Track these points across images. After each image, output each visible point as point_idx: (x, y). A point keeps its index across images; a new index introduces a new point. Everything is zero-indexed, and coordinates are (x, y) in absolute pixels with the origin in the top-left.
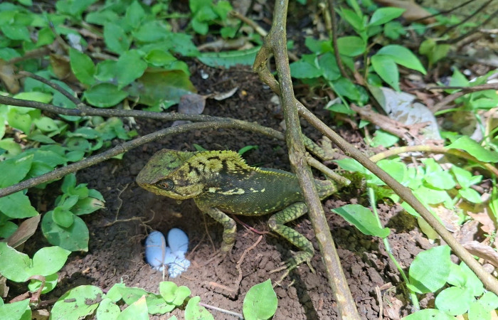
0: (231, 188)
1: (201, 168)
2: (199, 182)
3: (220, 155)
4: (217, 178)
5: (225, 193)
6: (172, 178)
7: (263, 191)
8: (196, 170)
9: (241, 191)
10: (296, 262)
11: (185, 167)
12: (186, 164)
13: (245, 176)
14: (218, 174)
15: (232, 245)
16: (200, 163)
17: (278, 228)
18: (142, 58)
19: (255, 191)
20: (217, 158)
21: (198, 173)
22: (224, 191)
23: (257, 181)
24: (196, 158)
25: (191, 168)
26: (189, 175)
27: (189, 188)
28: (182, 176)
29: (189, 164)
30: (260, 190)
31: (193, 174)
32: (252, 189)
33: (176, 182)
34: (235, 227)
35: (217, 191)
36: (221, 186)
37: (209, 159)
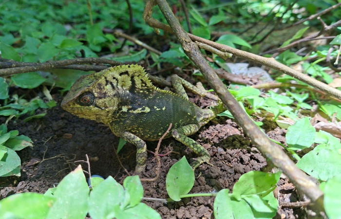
0: (140, 106)
1: (115, 82)
2: (114, 95)
3: (129, 70)
4: (128, 95)
5: (135, 112)
6: (92, 91)
7: (164, 109)
8: (111, 83)
9: (147, 110)
10: (199, 162)
11: (102, 81)
12: (103, 78)
13: (149, 95)
14: (128, 92)
15: (144, 166)
16: (114, 78)
17: (180, 137)
19: (158, 109)
20: (127, 73)
21: (113, 87)
22: (134, 110)
23: (159, 99)
24: (111, 73)
25: (107, 81)
26: (106, 87)
27: (107, 99)
28: (100, 89)
29: (106, 78)
30: (161, 108)
31: (109, 87)
32: (155, 107)
33: (96, 95)
34: (145, 146)
35: (129, 109)
36: (132, 103)
37: (121, 74)
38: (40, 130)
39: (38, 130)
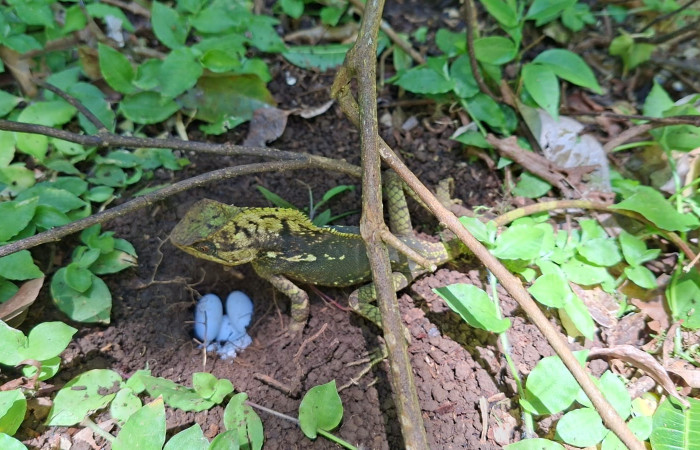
0: (298, 253)
1: (252, 229)
2: (249, 246)
3: (276, 214)
4: (277, 240)
5: (289, 259)
6: (212, 240)
7: (342, 258)
8: (246, 231)
9: (311, 258)
10: (382, 355)
11: (230, 227)
12: (231, 223)
13: (316, 238)
14: (277, 235)
15: (304, 323)
16: (251, 222)
17: (361, 308)
18: (196, 60)
19: (330, 258)
20: (273, 216)
21: (248, 234)
22: (288, 257)
23: (333, 245)
24: (245, 216)
25: (238, 229)
26: (234, 237)
27: (236, 253)
28: (225, 238)
29: (235, 223)
30: (338, 257)
31: (240, 236)
32: (326, 255)
33: (218, 246)
34: (306, 302)
35: (278, 256)
36: (283, 250)
37: (262, 217)
38: (157, 215)
39: (154, 214)
